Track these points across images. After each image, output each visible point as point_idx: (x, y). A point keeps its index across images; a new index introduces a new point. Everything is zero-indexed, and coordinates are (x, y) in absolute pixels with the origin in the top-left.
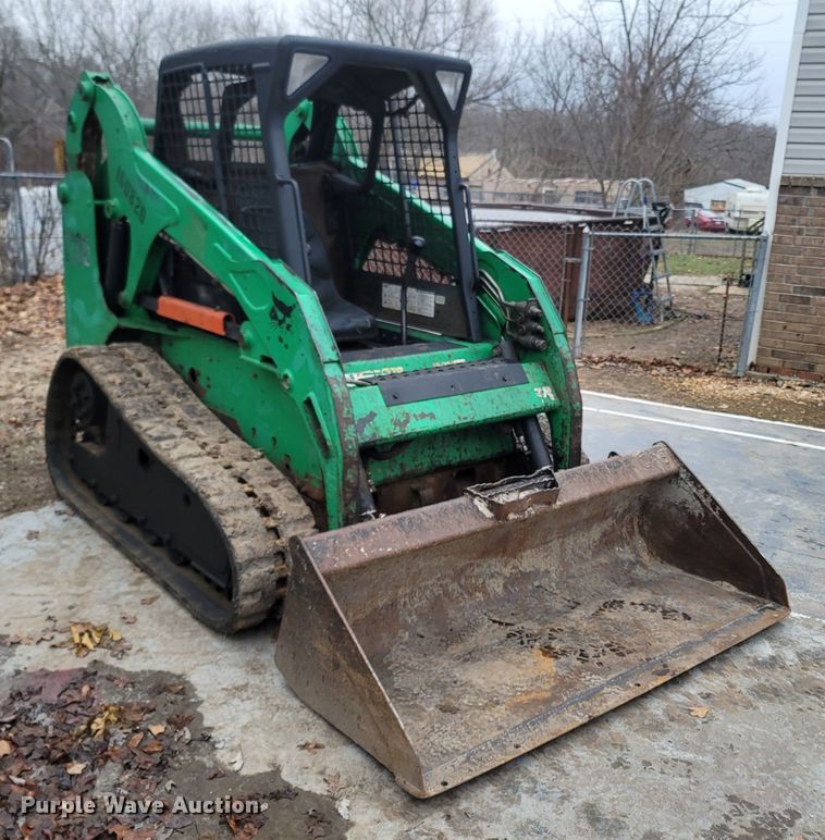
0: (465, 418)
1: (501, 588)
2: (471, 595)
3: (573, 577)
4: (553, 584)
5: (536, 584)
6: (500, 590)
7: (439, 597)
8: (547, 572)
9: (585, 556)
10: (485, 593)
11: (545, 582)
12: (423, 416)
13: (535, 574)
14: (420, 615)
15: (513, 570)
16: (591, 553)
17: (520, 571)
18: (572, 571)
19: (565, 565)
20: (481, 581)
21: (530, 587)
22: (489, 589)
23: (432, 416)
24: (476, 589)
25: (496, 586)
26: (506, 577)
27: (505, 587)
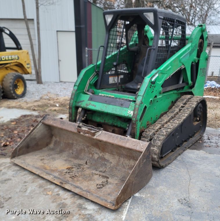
0: (102, 110)
1: (97, 157)
2: (89, 154)
3: (116, 169)
4: (109, 166)
5: (106, 163)
6: (96, 158)
7: (82, 149)
8: (111, 163)
9: (125, 167)
10: (93, 156)
11: (108, 164)
12: (93, 105)
13: (108, 161)
14: (77, 150)
15: (102, 156)
16: (128, 167)
17: (104, 157)
18: (118, 167)
19: (118, 164)
20: (93, 152)
21: (103, 163)
22: (94, 156)
23: (95, 106)
24: (91, 153)
25: (96, 156)
26: (99, 156)
27: (98, 158)
